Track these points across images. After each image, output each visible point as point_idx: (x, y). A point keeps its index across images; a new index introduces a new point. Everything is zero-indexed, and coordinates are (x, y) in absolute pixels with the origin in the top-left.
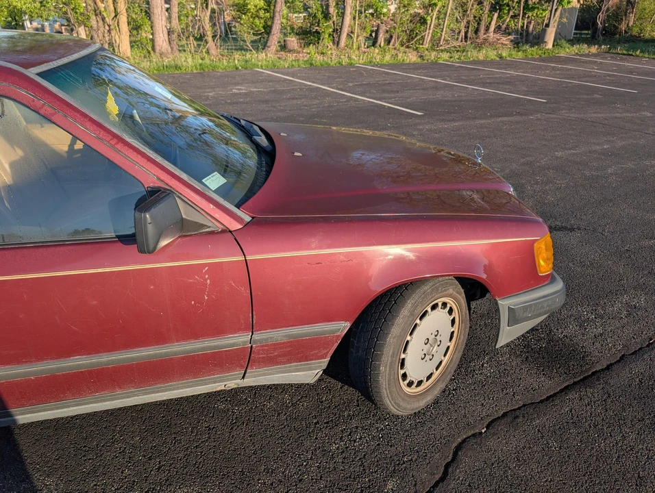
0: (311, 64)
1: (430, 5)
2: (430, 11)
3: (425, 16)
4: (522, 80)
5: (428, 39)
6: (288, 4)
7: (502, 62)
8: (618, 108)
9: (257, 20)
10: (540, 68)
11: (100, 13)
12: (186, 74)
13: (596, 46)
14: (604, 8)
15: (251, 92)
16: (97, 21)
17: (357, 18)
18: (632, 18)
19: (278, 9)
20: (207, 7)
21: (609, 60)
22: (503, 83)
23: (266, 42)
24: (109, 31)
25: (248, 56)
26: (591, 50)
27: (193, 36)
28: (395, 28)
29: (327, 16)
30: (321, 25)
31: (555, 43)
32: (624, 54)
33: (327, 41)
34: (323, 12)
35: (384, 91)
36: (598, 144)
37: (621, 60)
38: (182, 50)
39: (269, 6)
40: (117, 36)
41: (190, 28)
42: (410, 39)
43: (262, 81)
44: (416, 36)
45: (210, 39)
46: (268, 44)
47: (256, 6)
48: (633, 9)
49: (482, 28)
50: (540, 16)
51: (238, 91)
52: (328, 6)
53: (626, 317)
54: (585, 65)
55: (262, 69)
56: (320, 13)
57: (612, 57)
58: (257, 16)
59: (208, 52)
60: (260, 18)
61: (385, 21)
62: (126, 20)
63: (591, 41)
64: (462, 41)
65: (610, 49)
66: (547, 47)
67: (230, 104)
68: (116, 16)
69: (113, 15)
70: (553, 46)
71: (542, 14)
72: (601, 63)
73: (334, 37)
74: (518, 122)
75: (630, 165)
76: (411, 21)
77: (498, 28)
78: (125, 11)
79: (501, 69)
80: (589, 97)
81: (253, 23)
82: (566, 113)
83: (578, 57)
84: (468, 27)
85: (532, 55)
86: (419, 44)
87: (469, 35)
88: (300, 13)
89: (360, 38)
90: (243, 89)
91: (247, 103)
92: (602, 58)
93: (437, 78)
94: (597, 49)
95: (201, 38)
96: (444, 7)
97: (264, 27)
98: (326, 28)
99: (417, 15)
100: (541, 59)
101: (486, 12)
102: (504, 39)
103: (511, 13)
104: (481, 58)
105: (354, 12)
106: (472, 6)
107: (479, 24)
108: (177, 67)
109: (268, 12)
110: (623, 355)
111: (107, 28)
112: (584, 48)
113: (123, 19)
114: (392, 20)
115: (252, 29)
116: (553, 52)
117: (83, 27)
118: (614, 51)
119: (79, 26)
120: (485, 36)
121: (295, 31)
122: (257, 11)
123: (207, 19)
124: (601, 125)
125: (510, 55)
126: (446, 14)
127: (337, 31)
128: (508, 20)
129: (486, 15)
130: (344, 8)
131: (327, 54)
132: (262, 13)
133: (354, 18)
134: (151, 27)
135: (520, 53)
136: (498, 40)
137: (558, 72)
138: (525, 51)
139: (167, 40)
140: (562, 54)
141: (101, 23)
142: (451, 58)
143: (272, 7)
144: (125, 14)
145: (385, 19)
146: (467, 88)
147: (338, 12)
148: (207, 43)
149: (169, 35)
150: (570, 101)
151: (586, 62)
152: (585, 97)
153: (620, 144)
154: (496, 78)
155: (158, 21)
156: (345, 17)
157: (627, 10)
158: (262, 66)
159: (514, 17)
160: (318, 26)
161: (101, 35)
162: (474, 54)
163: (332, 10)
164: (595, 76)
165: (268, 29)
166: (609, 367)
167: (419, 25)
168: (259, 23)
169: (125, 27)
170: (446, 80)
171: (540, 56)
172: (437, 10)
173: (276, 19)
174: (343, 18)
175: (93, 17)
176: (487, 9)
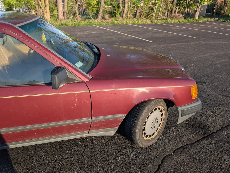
0: (113, 24)
1: (155, 4)
2: (155, 6)
3: (153, 8)
4: (187, 30)
5: (154, 15)
6: (105, 3)
7: (180, 24)
8: (221, 40)
9: (94, 8)
10: (193, 26)
11: (40, 6)
12: (69, 27)
13: (213, 19)
14: (216, 5)
15: (92, 33)
16: (39, 8)
17: (129, 8)
18: (226, 9)
19: (102, 5)
20: (77, 4)
21: (218, 23)
22: (180, 31)
23: (97, 16)
24: (43, 12)
25: (91, 21)
26: (211, 20)
27: (72, 14)
28: (142, 12)
29: (119, 7)
30: (116, 10)
31: (199, 17)
32: (223, 21)
33: (118, 16)
34: (117, 6)
35: (138, 34)
36: (214, 53)
37: (222, 23)
38: (68, 18)
39: (98, 3)
40: (45, 14)
41: (71, 11)
42: (148, 15)
43: (96, 30)
44: (150, 14)
45: (78, 15)
46: (98, 17)
47: (94, 4)
48: (226, 5)
49: (173, 12)
50: (194, 8)
51: (87, 33)
52: (119, 4)
53: (223, 114)
54: (209, 25)
55: (96, 25)
56: (116, 6)
57: (219, 22)
58: (94, 7)
59: (77, 19)
60: (95, 7)
61: (139, 9)
62: (49, 8)
63: (212, 17)
64: (166, 16)
65: (218, 19)
66: (196, 19)
67: (84, 37)
68: (45, 7)
69: (44, 6)
70: (198, 18)
71: (194, 7)
72: (215, 24)
73: (121, 15)
74: (185, 45)
75: (225, 60)
76: (148, 9)
77: (179, 12)
78: (48, 5)
79: (180, 26)
80: (211, 36)
81: (93, 9)
82: (203, 42)
83: (207, 22)
84: (168, 12)
85: (191, 21)
86: (151, 17)
87: (168, 14)
88: (109, 6)
89: (130, 15)
90: (89, 32)
91: (90, 37)
92: (216, 23)
93: (157, 29)
94: (214, 19)
95: (75, 14)
96: (160, 4)
97: (97, 11)
98: (118, 11)
99: (150, 7)
100: (194, 23)
101: (175, 6)
102: (181, 16)
103: (183, 7)
104: (173, 22)
105: (128, 6)
106: (170, 4)
107: (172, 10)
108: (66, 25)
109: (98, 5)
110: (222, 127)
111: (42, 11)
112: (209, 19)
113: (48, 8)
114: (141, 9)
115: (92, 11)
116: (198, 20)
117: (34, 10)
118: (220, 20)
119: (32, 10)
120: (174, 15)
121: (107, 12)
122: (94, 5)
123: (77, 8)
124: (215, 46)
125: (183, 21)
126: (160, 7)
127: (122, 12)
128: (182, 9)
129: (175, 7)
130: (125, 5)
131: (118, 20)
132: (96, 6)
133: (128, 8)
134: (58, 11)
135: (186, 21)
136: (179, 16)
137: (200, 27)
138: (188, 20)
139: (63, 15)
140: (201, 21)
141: (40, 9)
142: (162, 22)
143: (100, 4)
144: (49, 6)
145: (139, 8)
146: (168, 33)
147: (122, 6)
148: (77, 16)
149: (63, 13)
150: (204, 38)
151: (210, 24)
152: (209, 36)
153: (221, 53)
154: (178, 29)
155: (60, 8)
157: (224, 6)
158: (96, 24)
159: (184, 8)
160: (116, 11)
161: (40, 13)
162: (170, 21)
163: (121, 5)
164: (213, 29)
165: (98, 11)
166: (217, 132)
167: (151, 10)
168: (95, 9)
169: (48, 11)
170: (160, 30)
171: (194, 22)
172: (157, 5)
173: (101, 8)
174: (124, 8)
175: (37, 7)
176: (175, 5)
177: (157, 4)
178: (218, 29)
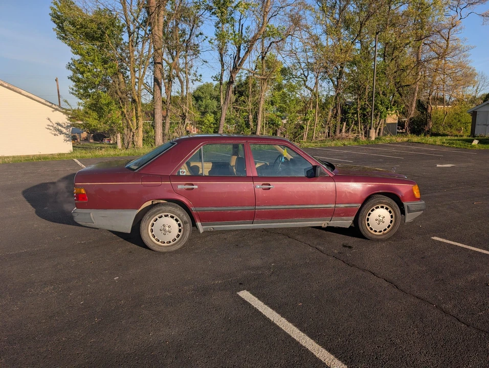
1: (305, 119)
2: (305, 122)
3: (303, 125)
5: (305, 137)
6: (227, 121)
7: (343, 147)
10: (362, 149)
11: (130, 127)
17: (265, 127)
18: (431, 123)
19: (221, 123)
20: (184, 123)
24: (133, 136)
28: (286, 131)
29: (248, 125)
30: (245, 130)
31: (376, 138)
34: (245, 124)
37: (412, 145)
39: (216, 121)
40: (137, 138)
42: (295, 137)
44: (299, 135)
47: (209, 122)
48: (430, 119)
49: (338, 131)
52: (248, 121)
60: (211, 127)
64: (327, 137)
66: (371, 139)
68: (137, 129)
69: (136, 127)
76: (295, 128)
77: (347, 131)
78: (142, 126)
79: (341, 150)
84: (329, 130)
86: (301, 139)
87: (330, 134)
96: (313, 120)
98: (247, 132)
99: (298, 124)
100: (367, 145)
101: (339, 122)
102: (352, 136)
103: (354, 122)
105: (262, 124)
107: (335, 128)
109: (216, 124)
111: (132, 134)
113: (141, 129)
114: (284, 127)
116: (374, 142)
117: (120, 134)
119: (118, 133)
120: (340, 135)
122: (210, 124)
125: (350, 144)
126: (314, 124)
127: (254, 133)
128: (353, 126)
129: (339, 124)
130: (257, 122)
132: (212, 125)
133: (263, 127)
134: (154, 133)
135: (356, 143)
136: (347, 136)
138: (359, 142)
139: (162, 140)
141: (129, 132)
143: (218, 122)
145: (280, 127)
147: (254, 124)
149: (163, 137)
155: (158, 130)
156: (258, 126)
160: (243, 131)
161: (128, 138)
163: (251, 123)
167: (299, 129)
169: (141, 134)
172: (309, 121)
173: (220, 128)
174: (257, 127)
175: (126, 129)
176: (339, 120)
177: (308, 119)
178: (398, 152)
